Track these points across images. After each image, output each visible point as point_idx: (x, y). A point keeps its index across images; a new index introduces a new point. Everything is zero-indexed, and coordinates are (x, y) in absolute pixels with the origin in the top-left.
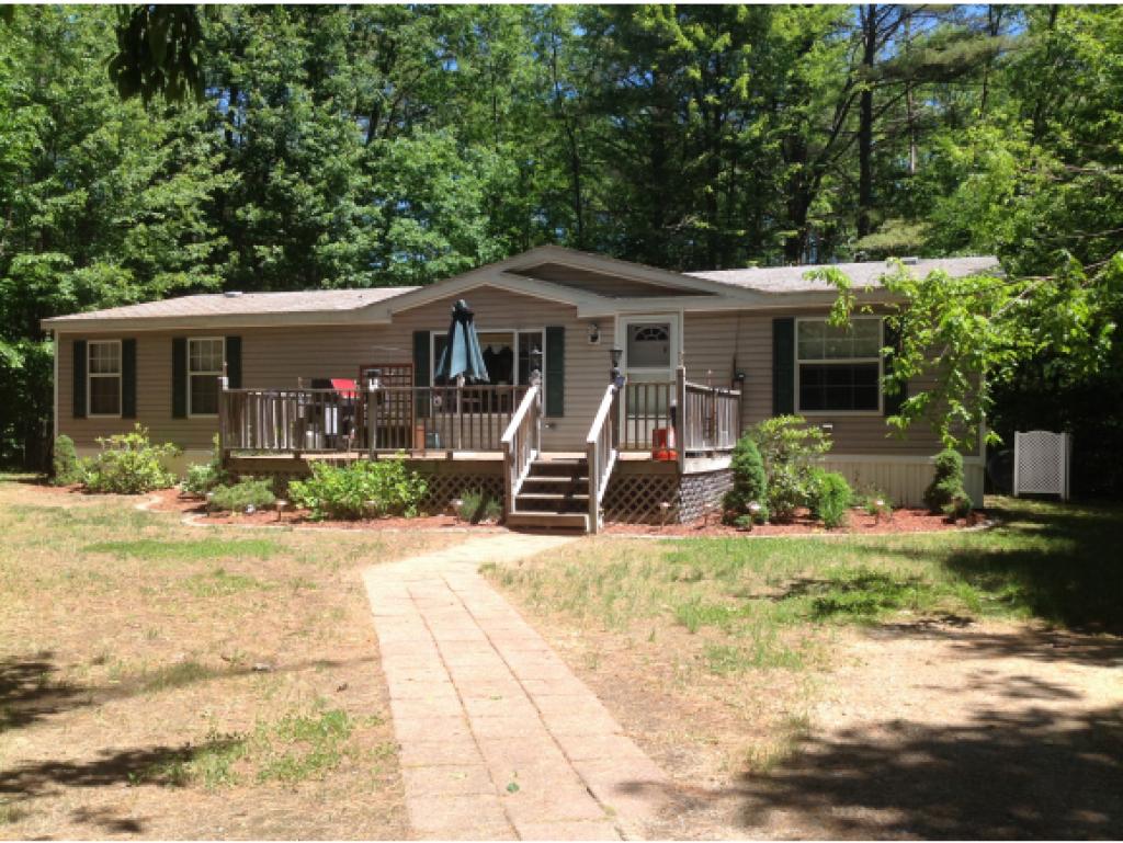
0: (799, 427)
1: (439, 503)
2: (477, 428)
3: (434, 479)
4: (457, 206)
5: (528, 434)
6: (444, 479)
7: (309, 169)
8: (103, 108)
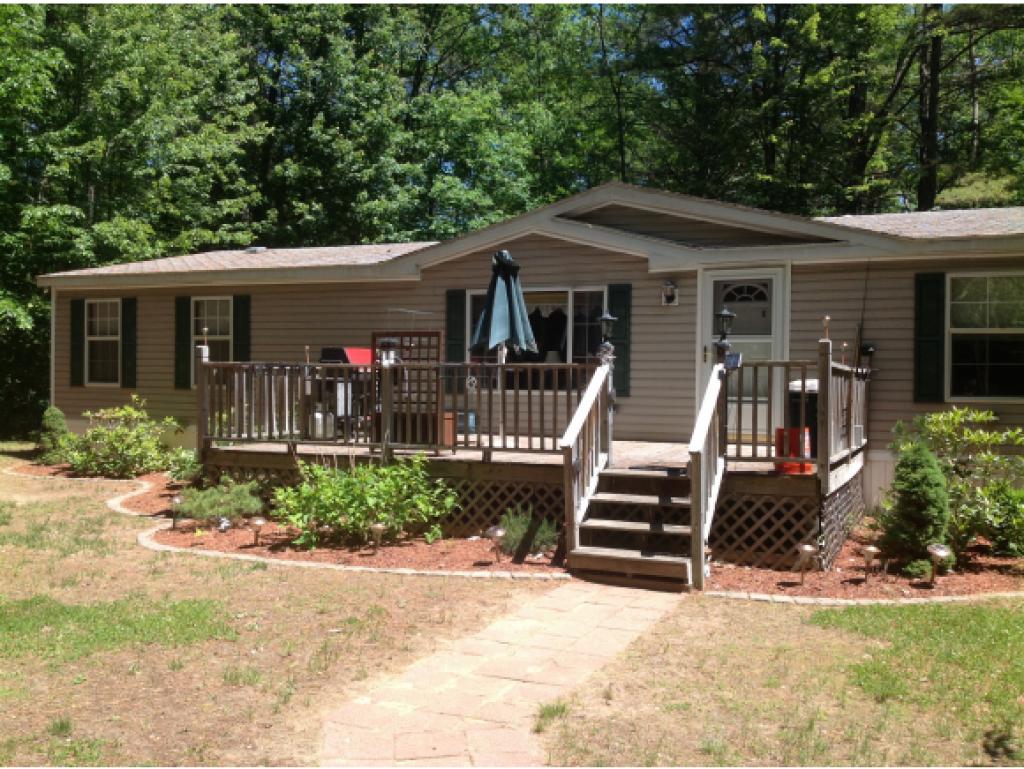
0: (988, 426)
1: (473, 519)
2: (523, 408)
3: (465, 487)
4: (501, 163)
5: (596, 436)
6: (480, 488)
7: (349, 124)
8: (127, 52)
